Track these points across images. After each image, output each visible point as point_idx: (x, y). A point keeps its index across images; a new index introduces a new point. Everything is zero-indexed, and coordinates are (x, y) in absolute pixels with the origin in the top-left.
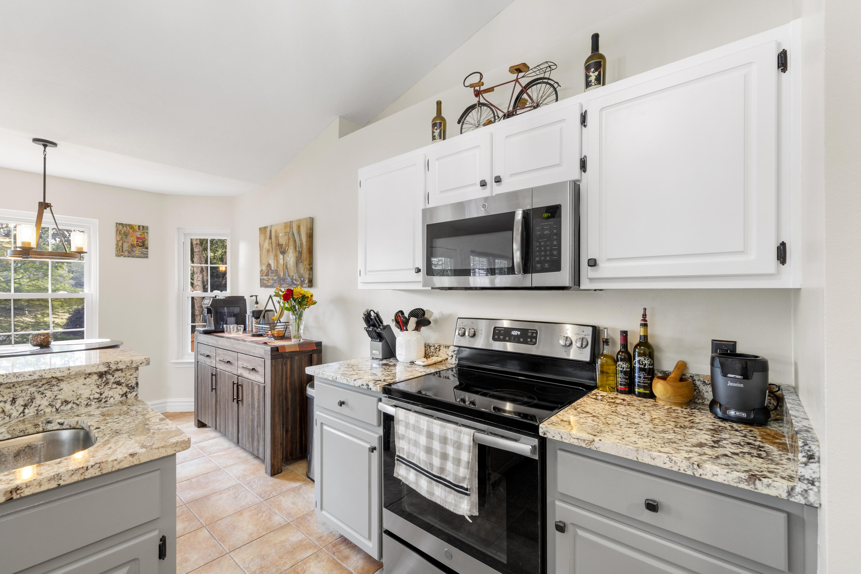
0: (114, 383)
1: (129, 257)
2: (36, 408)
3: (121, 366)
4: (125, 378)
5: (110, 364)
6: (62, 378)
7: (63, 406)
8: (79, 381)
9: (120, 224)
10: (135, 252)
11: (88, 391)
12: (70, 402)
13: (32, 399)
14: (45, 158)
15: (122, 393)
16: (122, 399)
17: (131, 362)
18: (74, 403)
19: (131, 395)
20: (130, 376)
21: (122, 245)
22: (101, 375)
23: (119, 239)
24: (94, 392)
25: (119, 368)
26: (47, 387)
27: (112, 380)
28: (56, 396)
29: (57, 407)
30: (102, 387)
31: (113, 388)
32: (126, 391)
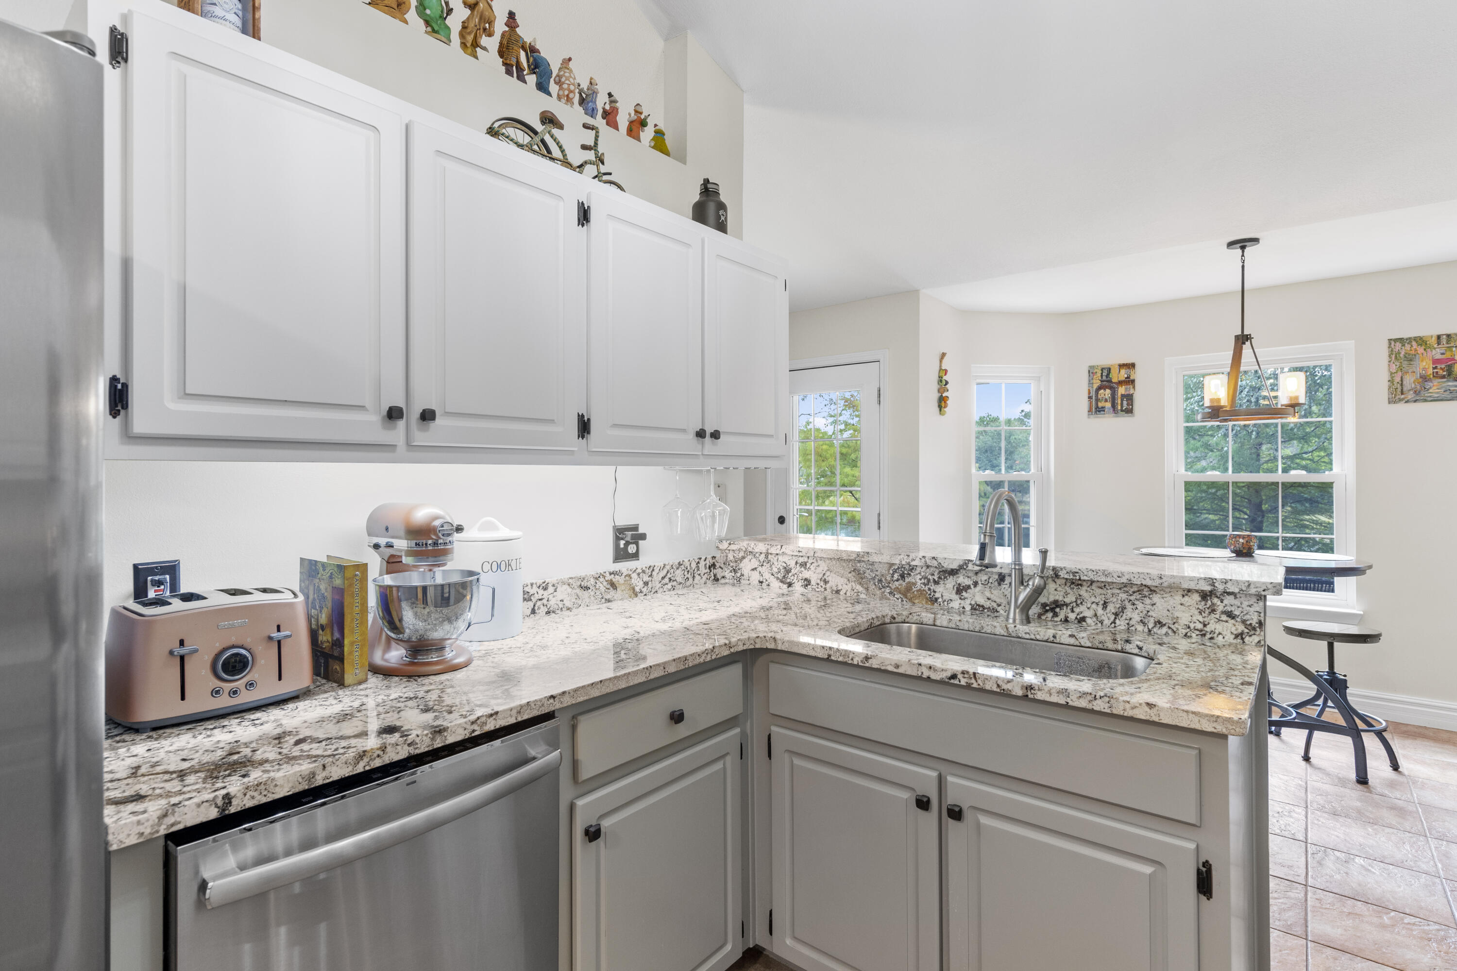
0: (1223, 613)
1: (1415, 401)
2: (1127, 622)
3: (1232, 588)
4: (1240, 609)
5: (1215, 581)
6: (1155, 589)
7: (1157, 628)
8: (1176, 598)
9: (1396, 340)
10: (1431, 391)
11: (1187, 615)
12: (1165, 625)
13: (1123, 608)
14: (1243, 267)
15: (1235, 632)
16: (1235, 641)
17: (1247, 584)
18: (1169, 628)
19: (1251, 639)
20: (1248, 608)
21: (1402, 381)
22: (1205, 596)
23: (1394, 368)
24: (1194, 619)
25: (1228, 591)
26: (1138, 597)
27: (1220, 607)
28: (1148, 611)
29: (1150, 627)
30: (1206, 615)
31: (1222, 621)
32: (1243, 631)
